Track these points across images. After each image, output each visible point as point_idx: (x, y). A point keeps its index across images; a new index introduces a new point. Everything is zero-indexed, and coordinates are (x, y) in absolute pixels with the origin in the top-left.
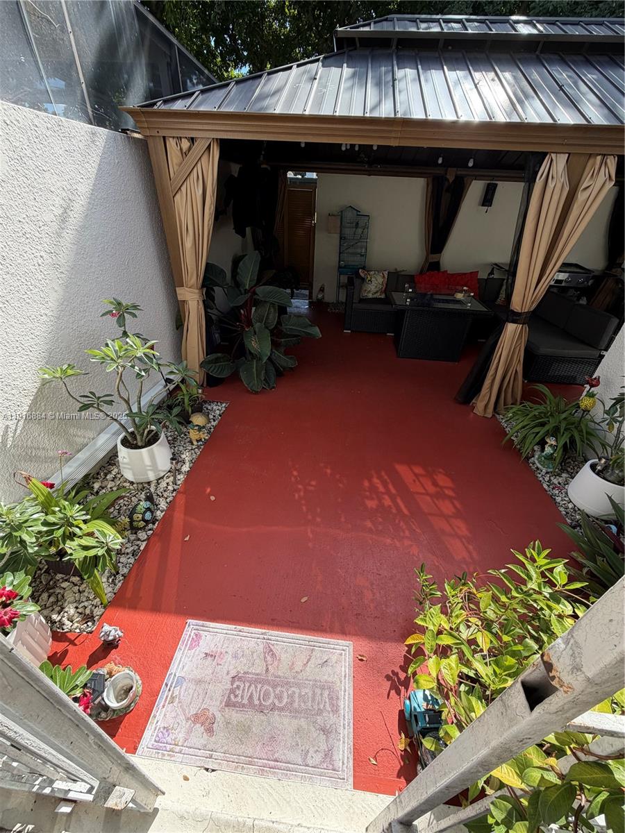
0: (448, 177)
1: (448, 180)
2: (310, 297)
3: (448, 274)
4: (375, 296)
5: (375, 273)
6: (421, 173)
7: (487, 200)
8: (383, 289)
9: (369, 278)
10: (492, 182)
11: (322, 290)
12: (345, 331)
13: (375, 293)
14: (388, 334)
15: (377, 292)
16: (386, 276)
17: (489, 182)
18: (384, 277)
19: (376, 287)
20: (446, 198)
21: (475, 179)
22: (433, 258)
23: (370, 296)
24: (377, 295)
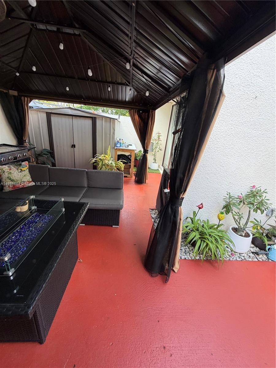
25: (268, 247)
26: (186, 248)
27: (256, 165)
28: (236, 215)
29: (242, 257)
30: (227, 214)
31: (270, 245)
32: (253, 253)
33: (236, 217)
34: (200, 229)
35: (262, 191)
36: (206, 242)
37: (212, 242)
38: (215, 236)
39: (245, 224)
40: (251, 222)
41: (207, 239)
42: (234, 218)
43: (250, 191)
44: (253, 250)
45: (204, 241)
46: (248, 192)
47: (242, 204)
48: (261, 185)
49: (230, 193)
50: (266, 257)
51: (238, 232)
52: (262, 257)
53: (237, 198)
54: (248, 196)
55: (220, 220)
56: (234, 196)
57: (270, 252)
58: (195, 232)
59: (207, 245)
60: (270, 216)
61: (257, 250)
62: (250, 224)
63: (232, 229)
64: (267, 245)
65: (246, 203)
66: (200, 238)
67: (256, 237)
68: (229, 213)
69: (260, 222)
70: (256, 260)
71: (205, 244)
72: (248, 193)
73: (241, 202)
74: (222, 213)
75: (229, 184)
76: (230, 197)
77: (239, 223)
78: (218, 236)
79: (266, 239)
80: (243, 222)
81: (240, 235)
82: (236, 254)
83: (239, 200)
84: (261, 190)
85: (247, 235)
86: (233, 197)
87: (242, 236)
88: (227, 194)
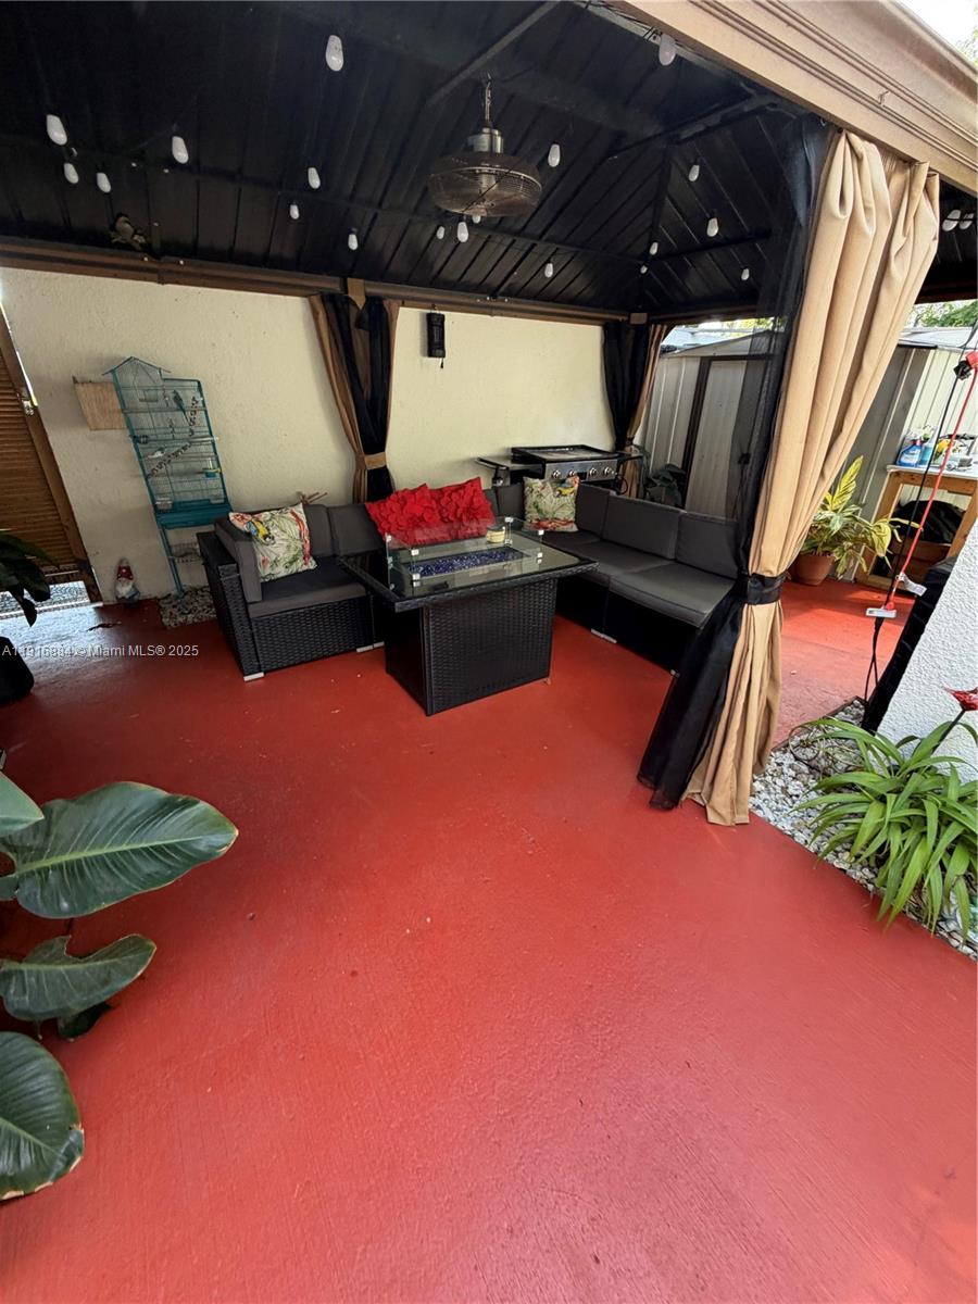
0: (353, 297)
1: (355, 305)
2: (93, 594)
3: (431, 491)
4: (293, 569)
5: (273, 516)
6: (294, 286)
7: (434, 344)
8: (308, 549)
9: (263, 531)
10: (433, 311)
11: (125, 572)
12: (247, 678)
13: (291, 563)
14: (359, 650)
15: (295, 559)
16: (303, 517)
17: (429, 311)
18: (298, 520)
19: (288, 547)
20: (360, 339)
21: (403, 305)
22: (372, 461)
23: (281, 571)
24: (300, 566)
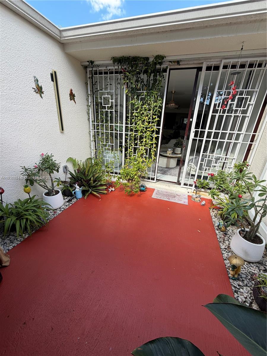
25: (73, 192)
26: (10, 238)
27: (34, 136)
28: (40, 182)
29: (62, 209)
30: (32, 185)
31: (74, 190)
32: (67, 202)
33: (42, 184)
34: (14, 212)
35: (50, 156)
36: (25, 218)
37: (30, 215)
38: (31, 208)
39: (52, 186)
40: (54, 182)
41: (24, 215)
42: (41, 185)
43: (42, 159)
44: (67, 200)
45: (23, 219)
46: (40, 161)
47: (41, 172)
48: (47, 152)
49: (24, 167)
50: (76, 199)
51: (50, 194)
52: (74, 200)
53: (34, 169)
54: (43, 164)
55: (29, 194)
56: (29, 167)
57: (76, 194)
58: (10, 217)
59: (27, 219)
60: (66, 171)
61: (69, 198)
62: (55, 184)
63: (45, 194)
64: (72, 191)
65: (44, 169)
66: (17, 219)
67: (64, 190)
68: (33, 183)
69: (59, 178)
70: (71, 205)
71: (25, 220)
72: (42, 161)
73: (39, 170)
74: (26, 186)
75: (19, 159)
76: (26, 170)
77: (47, 187)
78: (33, 207)
79: (70, 188)
80: (49, 185)
81: (53, 196)
82: (57, 210)
83: (37, 169)
84: (48, 155)
85: (57, 192)
86: (29, 169)
87: (54, 195)
88: (23, 168)
